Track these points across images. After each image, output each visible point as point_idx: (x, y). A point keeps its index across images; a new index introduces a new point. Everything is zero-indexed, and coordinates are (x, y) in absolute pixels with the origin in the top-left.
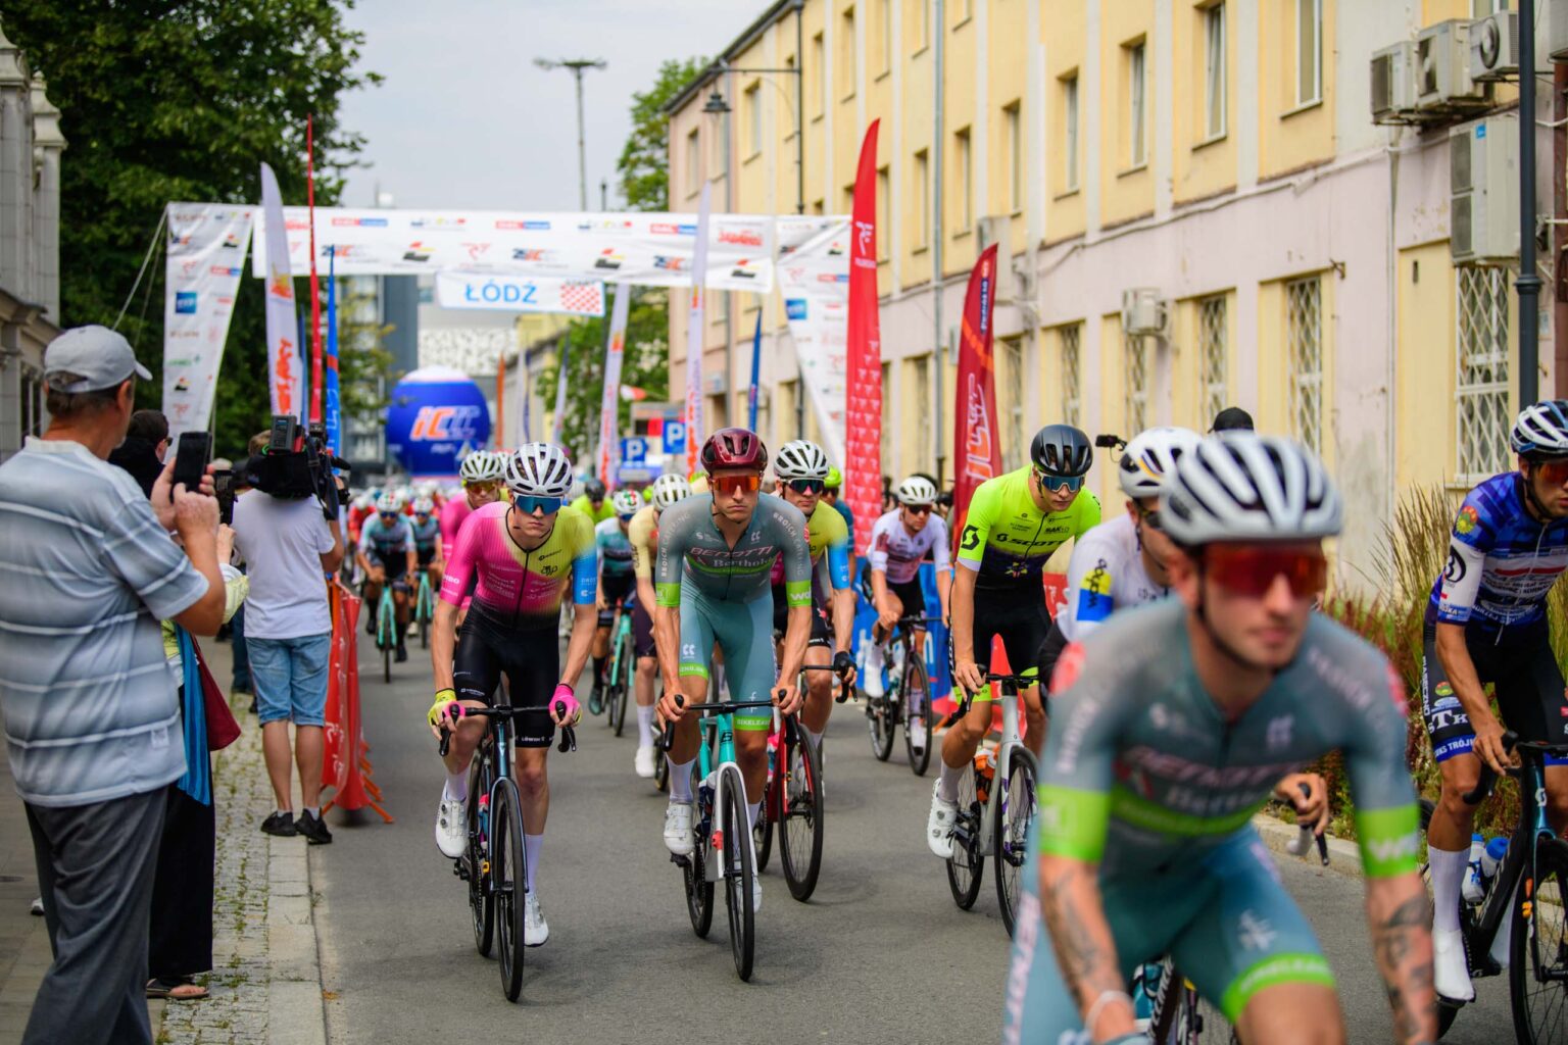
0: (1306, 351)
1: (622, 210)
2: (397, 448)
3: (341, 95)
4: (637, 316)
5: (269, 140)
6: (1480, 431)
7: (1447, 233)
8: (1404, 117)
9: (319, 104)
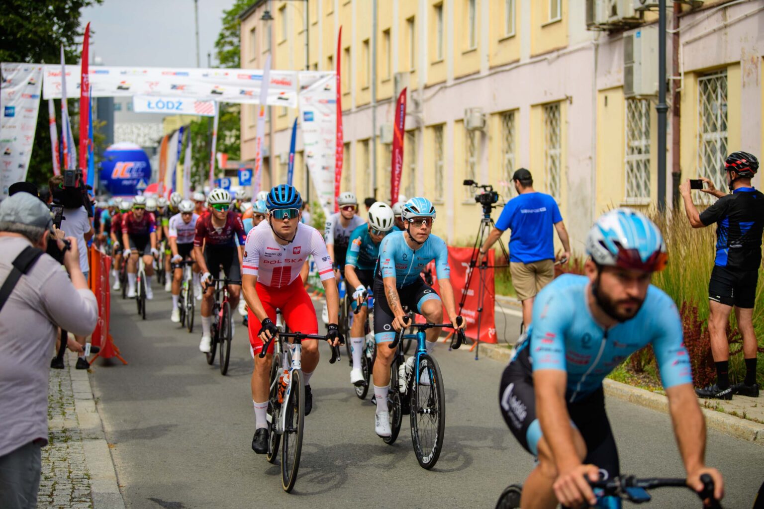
0: (553, 138)
1: (218, 67)
2: (105, 182)
3: (82, 10)
4: (224, 119)
5: (46, 31)
6: (636, 177)
7: (622, 82)
8: (602, 27)
9: (71, 13)
